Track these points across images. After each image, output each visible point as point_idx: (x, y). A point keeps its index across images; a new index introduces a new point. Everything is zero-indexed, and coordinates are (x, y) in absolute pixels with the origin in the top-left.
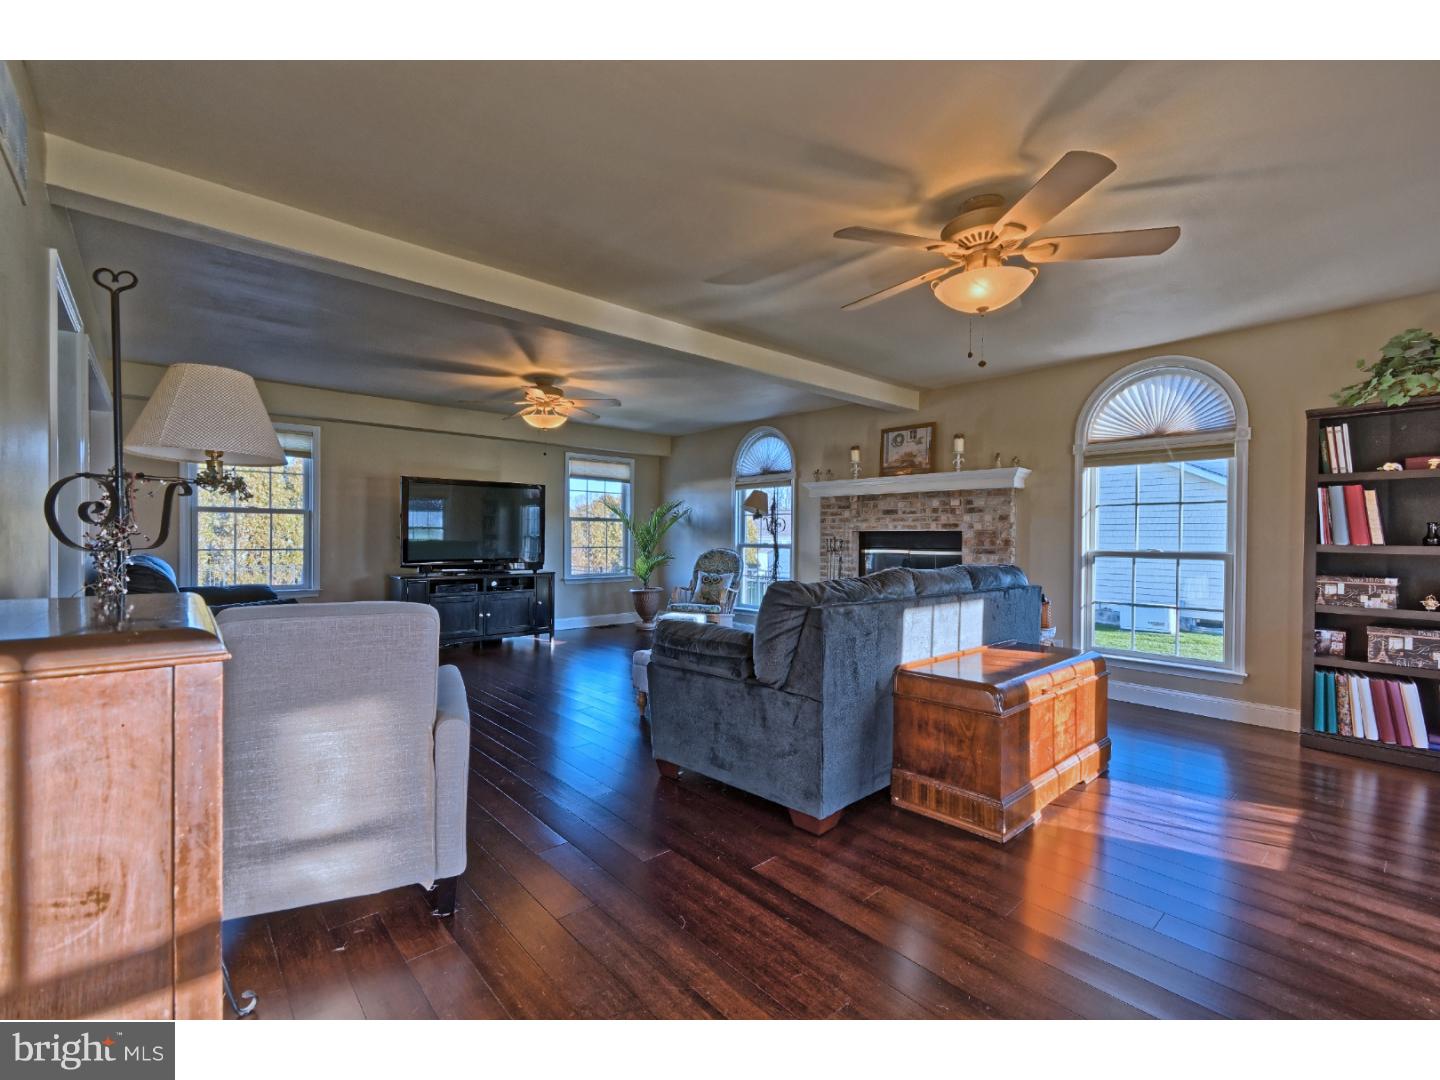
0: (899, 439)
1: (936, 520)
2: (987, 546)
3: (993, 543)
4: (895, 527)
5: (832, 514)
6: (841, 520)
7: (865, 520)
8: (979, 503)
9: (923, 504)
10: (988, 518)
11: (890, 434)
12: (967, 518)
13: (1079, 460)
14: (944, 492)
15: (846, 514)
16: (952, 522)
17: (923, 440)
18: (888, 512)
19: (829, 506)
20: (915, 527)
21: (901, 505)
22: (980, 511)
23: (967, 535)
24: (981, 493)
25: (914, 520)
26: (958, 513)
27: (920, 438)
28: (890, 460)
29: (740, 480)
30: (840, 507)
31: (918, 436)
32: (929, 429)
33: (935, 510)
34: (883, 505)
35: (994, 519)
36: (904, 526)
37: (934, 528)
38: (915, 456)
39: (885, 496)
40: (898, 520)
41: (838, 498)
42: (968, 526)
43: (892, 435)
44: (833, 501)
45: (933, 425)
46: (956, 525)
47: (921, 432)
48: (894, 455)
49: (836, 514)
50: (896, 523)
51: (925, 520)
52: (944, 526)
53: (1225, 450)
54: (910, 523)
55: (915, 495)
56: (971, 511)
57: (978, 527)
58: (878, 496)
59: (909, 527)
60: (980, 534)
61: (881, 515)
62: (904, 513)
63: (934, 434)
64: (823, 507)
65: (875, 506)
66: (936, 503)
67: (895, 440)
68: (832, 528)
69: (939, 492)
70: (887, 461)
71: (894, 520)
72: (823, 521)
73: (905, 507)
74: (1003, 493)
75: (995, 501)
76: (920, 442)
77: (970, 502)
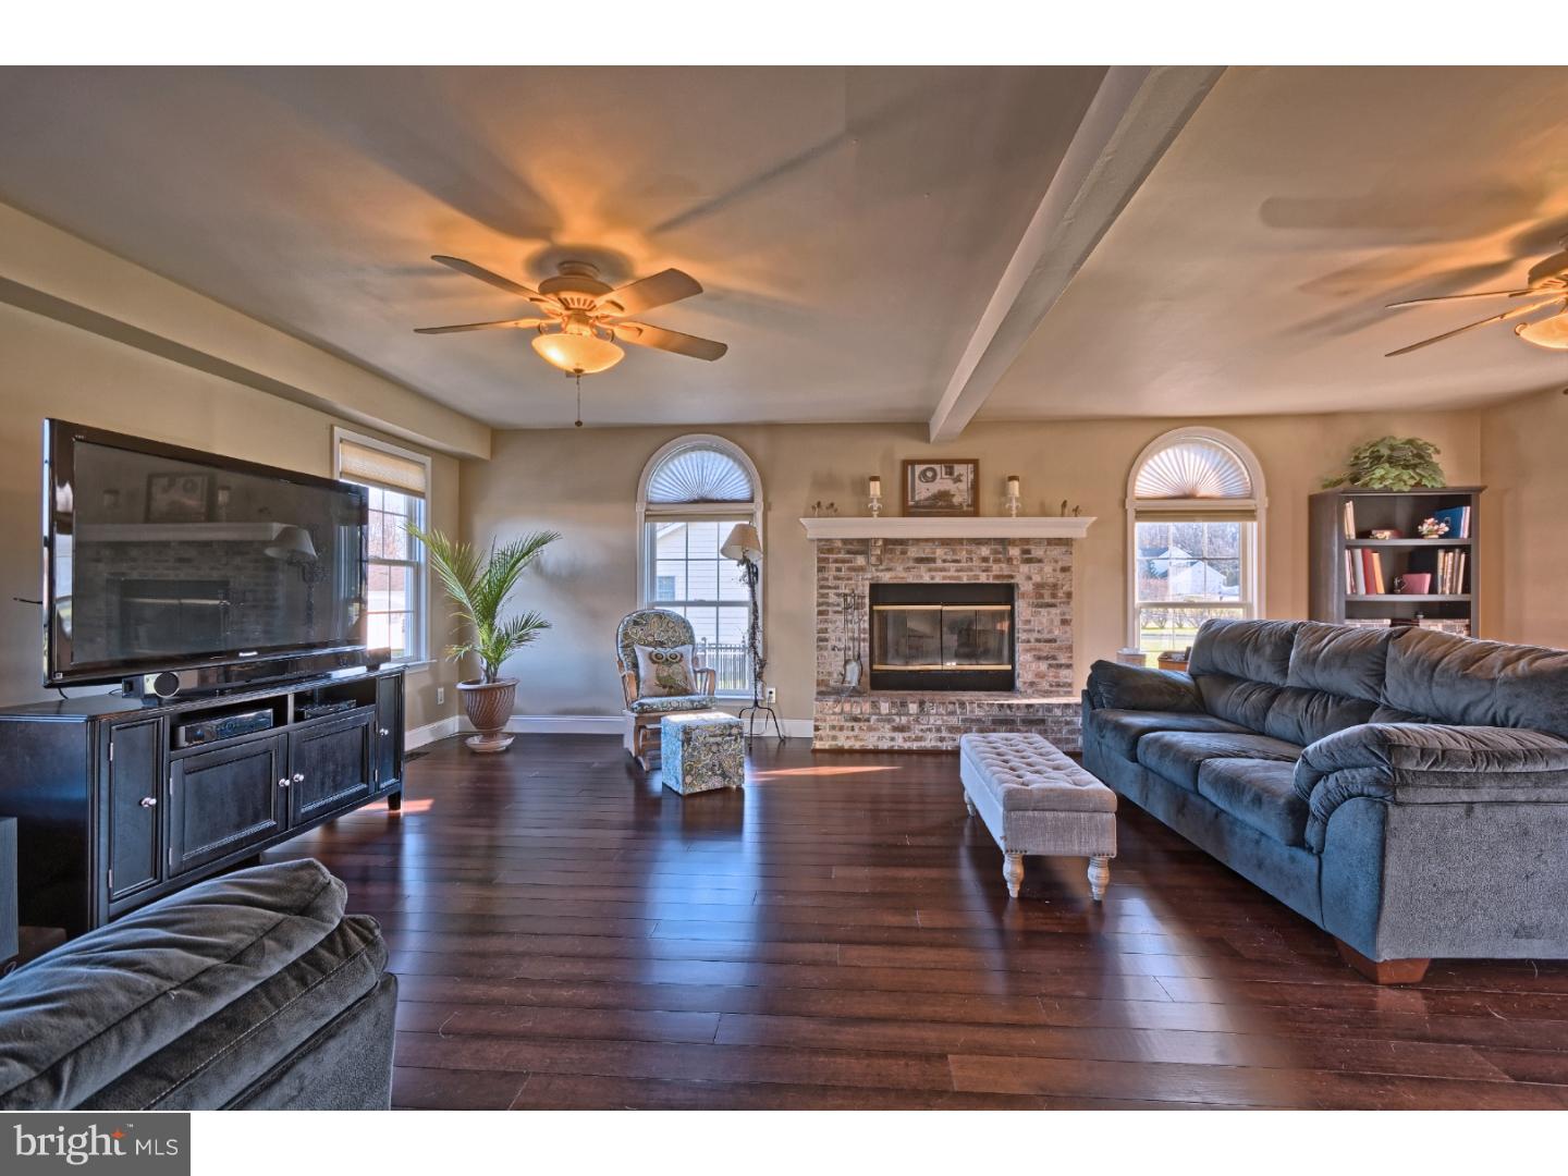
0: (929, 474)
1: (986, 570)
2: (1048, 599)
3: (1054, 596)
4: (932, 578)
5: (836, 561)
6: (851, 569)
7: (889, 570)
8: (1037, 552)
9: (969, 552)
10: (1048, 569)
11: (916, 466)
12: (1024, 568)
13: (1131, 514)
14: (995, 539)
15: (860, 560)
16: (1006, 573)
17: (964, 478)
18: (920, 560)
19: (830, 551)
20: (959, 578)
21: (940, 552)
22: (1040, 561)
23: (1025, 587)
24: (1040, 543)
25: (957, 571)
26: (1015, 562)
27: (960, 475)
28: (917, 498)
29: (651, 507)
30: (849, 552)
31: (956, 474)
32: (970, 466)
33: (985, 560)
34: (913, 552)
35: (1054, 570)
36: (944, 578)
37: (983, 579)
38: (953, 495)
39: (917, 541)
40: (936, 570)
41: (845, 541)
42: (1025, 577)
43: (919, 469)
44: (839, 544)
45: (975, 462)
46: (1012, 577)
47: (958, 469)
48: (923, 491)
49: (843, 561)
50: (934, 574)
51: (971, 570)
52: (997, 577)
53: (1249, 514)
54: (952, 573)
55: (960, 541)
56: (1029, 561)
57: (1037, 578)
58: (908, 540)
59: (949, 578)
60: (1039, 586)
61: (911, 564)
62: (944, 561)
63: (976, 472)
64: (821, 550)
65: (904, 553)
66: (985, 551)
67: (923, 473)
68: (837, 578)
69: (990, 539)
70: (913, 497)
71: (930, 570)
72: (820, 570)
73: (945, 554)
74: (1065, 543)
75: (1056, 552)
76: (958, 480)
77: (1027, 552)
